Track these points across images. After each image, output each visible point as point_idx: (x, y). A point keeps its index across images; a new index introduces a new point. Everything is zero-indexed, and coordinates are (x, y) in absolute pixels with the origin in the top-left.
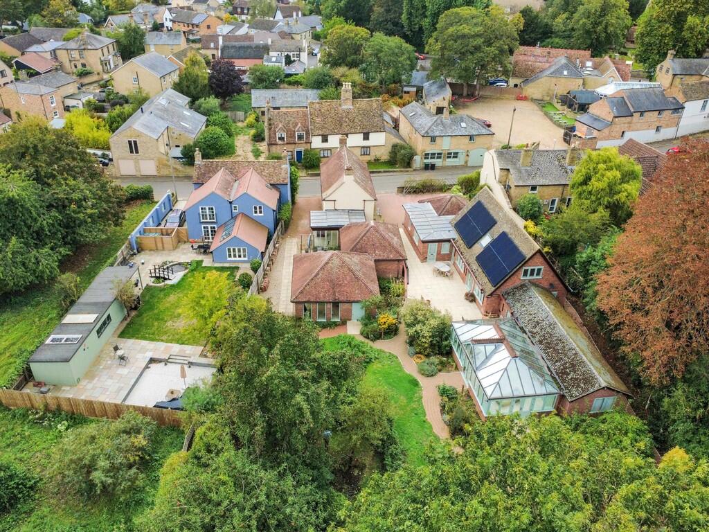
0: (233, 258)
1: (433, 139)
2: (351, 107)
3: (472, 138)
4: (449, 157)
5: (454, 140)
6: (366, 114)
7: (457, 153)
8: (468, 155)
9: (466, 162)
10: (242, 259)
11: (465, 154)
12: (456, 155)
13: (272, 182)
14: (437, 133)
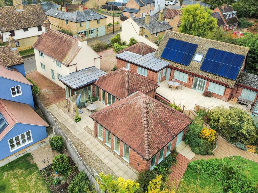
0: (17, 148)
1: (81, 23)
2: (23, 10)
3: (98, 20)
4: (89, 33)
5: (91, 22)
6: (34, 14)
7: (92, 31)
8: (98, 31)
9: (97, 35)
10: (27, 143)
11: (96, 30)
12: (92, 32)
13: (9, 65)
14: (82, 20)
